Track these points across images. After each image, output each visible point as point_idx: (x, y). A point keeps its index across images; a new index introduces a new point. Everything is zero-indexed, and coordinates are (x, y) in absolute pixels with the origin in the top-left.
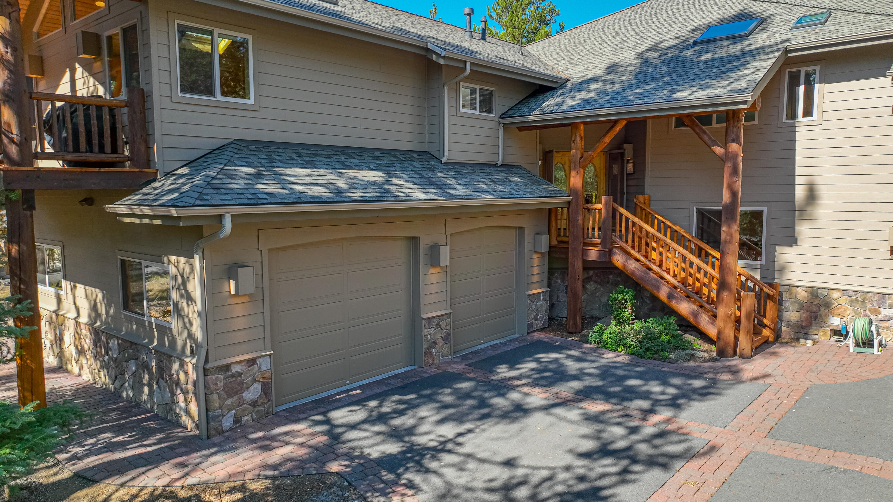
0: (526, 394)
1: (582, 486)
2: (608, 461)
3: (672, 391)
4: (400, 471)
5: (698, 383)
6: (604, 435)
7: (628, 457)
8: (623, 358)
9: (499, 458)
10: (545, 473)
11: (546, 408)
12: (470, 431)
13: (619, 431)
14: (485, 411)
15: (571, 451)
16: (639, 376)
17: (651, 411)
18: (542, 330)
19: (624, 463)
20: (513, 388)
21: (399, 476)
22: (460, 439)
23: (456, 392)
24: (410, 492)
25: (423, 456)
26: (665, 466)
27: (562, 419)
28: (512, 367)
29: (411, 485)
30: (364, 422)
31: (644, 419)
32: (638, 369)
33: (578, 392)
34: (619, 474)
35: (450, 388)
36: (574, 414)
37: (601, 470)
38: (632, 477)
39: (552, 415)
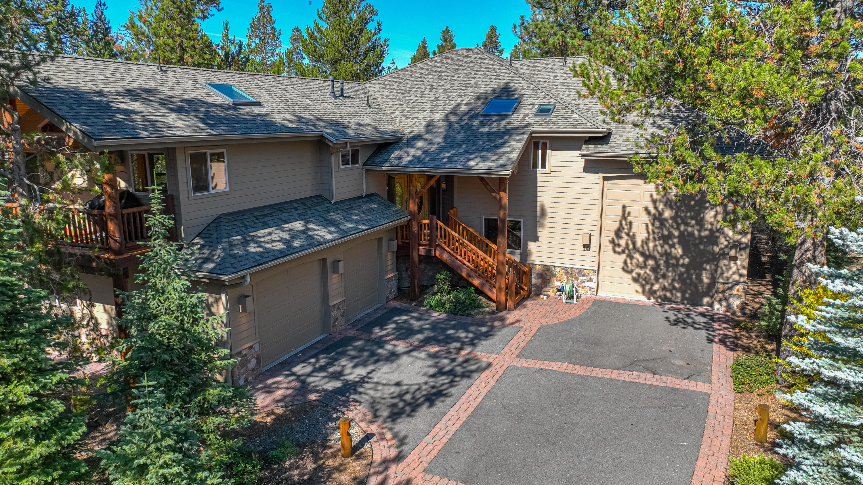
0: (395, 346)
1: (434, 391)
2: (444, 377)
3: (471, 335)
4: (348, 394)
5: (484, 329)
6: (439, 364)
7: (452, 375)
8: (443, 316)
9: (392, 383)
10: (416, 387)
11: (407, 353)
12: (373, 370)
13: (446, 361)
14: (375, 358)
15: (425, 375)
16: (453, 327)
17: (461, 349)
18: (394, 299)
19: (451, 377)
20: (387, 342)
21: (348, 397)
22: (370, 375)
23: (355, 348)
24: (357, 404)
25: (356, 387)
26: (469, 377)
27: (417, 358)
28: (382, 329)
29: (355, 401)
30: (313, 372)
31: (458, 354)
32: (453, 323)
33: (422, 341)
34: (449, 383)
35: (351, 346)
36: (423, 355)
37: (442, 382)
38: (455, 384)
39: (412, 356)
